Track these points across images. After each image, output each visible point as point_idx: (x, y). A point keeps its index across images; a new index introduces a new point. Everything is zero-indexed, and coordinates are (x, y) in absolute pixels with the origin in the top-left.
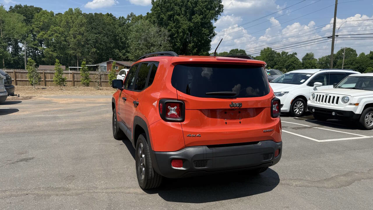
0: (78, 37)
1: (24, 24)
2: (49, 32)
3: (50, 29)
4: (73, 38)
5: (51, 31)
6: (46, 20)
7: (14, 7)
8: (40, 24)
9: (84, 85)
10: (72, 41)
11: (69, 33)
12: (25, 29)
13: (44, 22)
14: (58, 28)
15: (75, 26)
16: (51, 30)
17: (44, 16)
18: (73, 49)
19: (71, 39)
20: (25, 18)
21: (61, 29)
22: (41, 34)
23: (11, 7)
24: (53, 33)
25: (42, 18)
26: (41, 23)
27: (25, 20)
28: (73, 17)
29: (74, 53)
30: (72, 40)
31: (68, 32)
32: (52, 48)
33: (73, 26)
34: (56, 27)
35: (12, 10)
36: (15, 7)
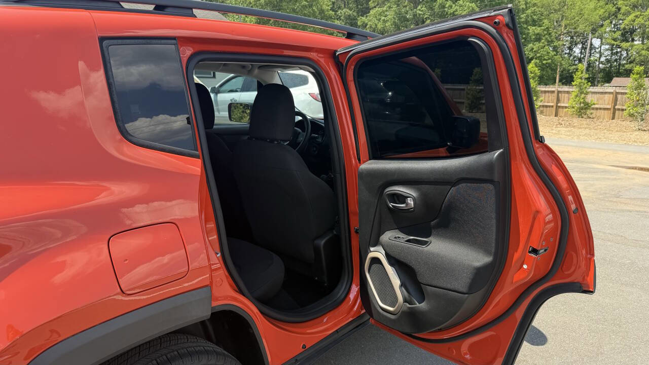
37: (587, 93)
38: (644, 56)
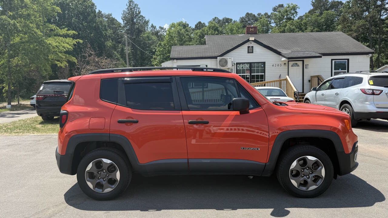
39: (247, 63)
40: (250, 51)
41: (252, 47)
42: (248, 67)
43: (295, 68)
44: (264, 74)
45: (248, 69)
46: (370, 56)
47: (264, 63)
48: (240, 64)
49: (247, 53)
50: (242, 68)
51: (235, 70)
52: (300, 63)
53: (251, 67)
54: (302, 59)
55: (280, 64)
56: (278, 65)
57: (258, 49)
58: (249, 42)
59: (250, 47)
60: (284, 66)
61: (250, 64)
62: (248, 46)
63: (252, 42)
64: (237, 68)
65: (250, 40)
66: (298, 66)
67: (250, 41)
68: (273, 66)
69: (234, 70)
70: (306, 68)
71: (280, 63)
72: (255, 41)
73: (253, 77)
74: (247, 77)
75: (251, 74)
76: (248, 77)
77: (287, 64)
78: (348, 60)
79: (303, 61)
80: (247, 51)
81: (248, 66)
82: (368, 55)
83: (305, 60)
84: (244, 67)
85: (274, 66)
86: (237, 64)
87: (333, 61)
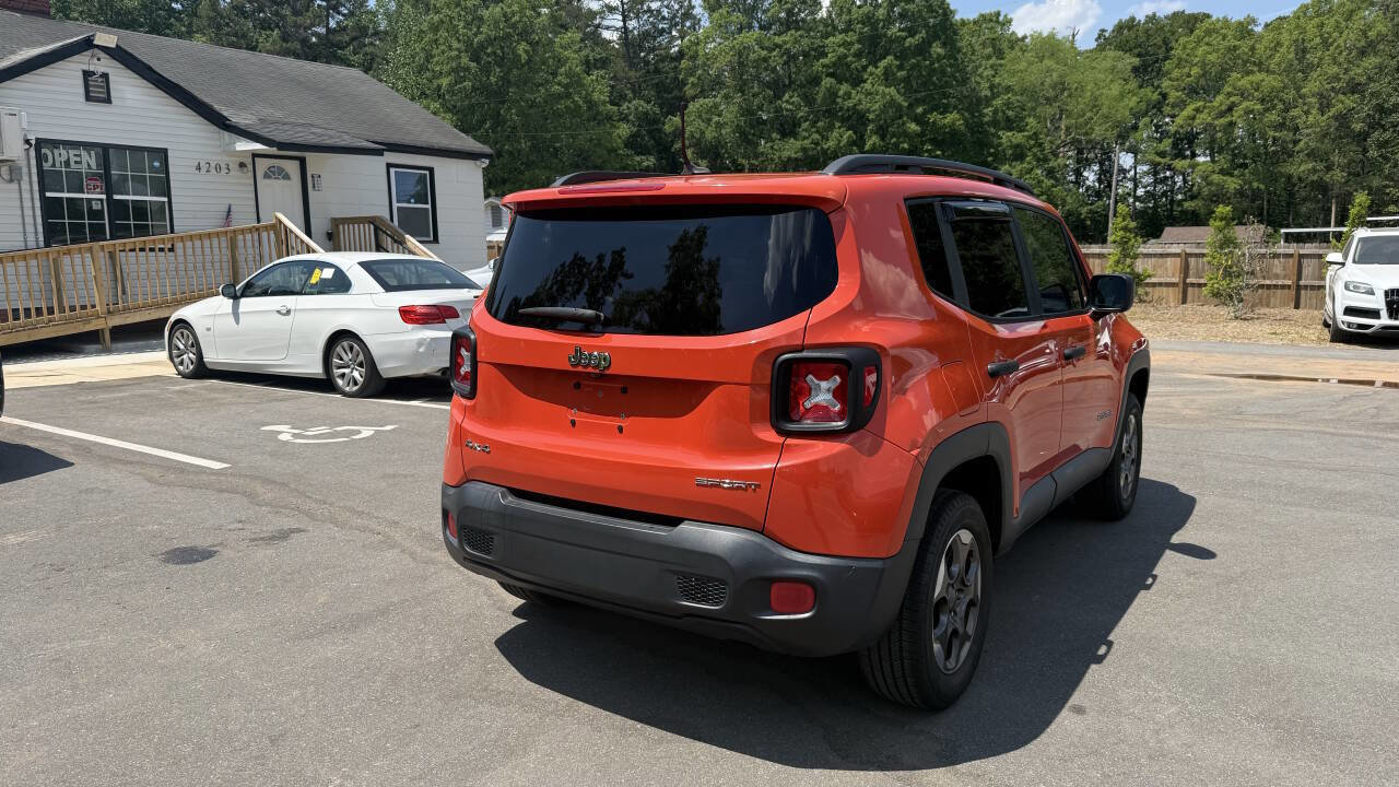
0: (1342, 102)
1: (1133, 85)
2: (1219, 98)
3: (1227, 89)
4: (1314, 112)
5: (1229, 95)
6: (1212, 58)
7: (1110, 29)
8: (1189, 75)
9: (1216, 301)
10: (1313, 122)
11: (1304, 90)
12: (1133, 102)
13: (1204, 64)
14: (1258, 77)
15: (1334, 59)
16: (1230, 89)
17: (1207, 44)
18: (1312, 155)
19: (1307, 113)
20: (1136, 61)
21: (1270, 82)
22: (1189, 111)
23: (1103, 31)
24: (1233, 102)
25: (1200, 52)
26: (1195, 71)
27: (1135, 70)
28: (1330, 23)
29: (1315, 171)
30: (1311, 118)
31: (1298, 89)
32: (1223, 160)
33: (1321, 59)
34: (1250, 78)
35: (1105, 42)
36: (1113, 31)
37: (1136, 256)
38: (1218, 184)
39: (88, 146)
40: (96, 92)
41: (105, 76)
42: (94, 165)
43: (279, 183)
44: (166, 199)
45: (96, 174)
46: (484, 166)
47: (162, 154)
48: (55, 144)
49: (83, 99)
50: (67, 163)
51: (34, 170)
52: (292, 168)
53: (105, 162)
54: (296, 151)
55: (223, 166)
56: (218, 168)
57: (127, 86)
58: (89, 53)
59: (94, 73)
60: (239, 173)
61: (104, 151)
62: (86, 68)
63: (102, 55)
64: (39, 166)
65: (95, 42)
66: (287, 177)
67: (98, 47)
68: (199, 168)
69: (25, 170)
70: (314, 187)
71: (223, 160)
72: (119, 55)
73: (118, 209)
74: (96, 206)
75: (109, 194)
76: (99, 207)
77: (250, 167)
78: (431, 170)
79: (303, 162)
80: (81, 90)
81: (89, 161)
82: (478, 163)
83: (310, 157)
84: (72, 163)
85: (204, 170)
86: (40, 143)
87: (392, 170)
